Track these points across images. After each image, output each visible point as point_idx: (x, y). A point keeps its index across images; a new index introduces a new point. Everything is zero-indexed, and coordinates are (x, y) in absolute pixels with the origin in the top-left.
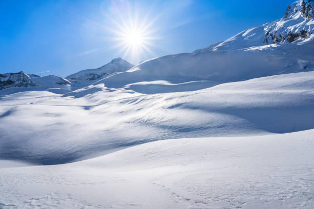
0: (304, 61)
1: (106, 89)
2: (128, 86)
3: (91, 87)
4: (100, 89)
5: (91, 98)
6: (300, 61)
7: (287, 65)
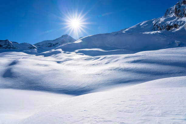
0: (178, 42)
1: (64, 52)
2: (77, 51)
3: (53, 50)
4: (60, 52)
5: (57, 57)
6: (176, 41)
7: (168, 43)
